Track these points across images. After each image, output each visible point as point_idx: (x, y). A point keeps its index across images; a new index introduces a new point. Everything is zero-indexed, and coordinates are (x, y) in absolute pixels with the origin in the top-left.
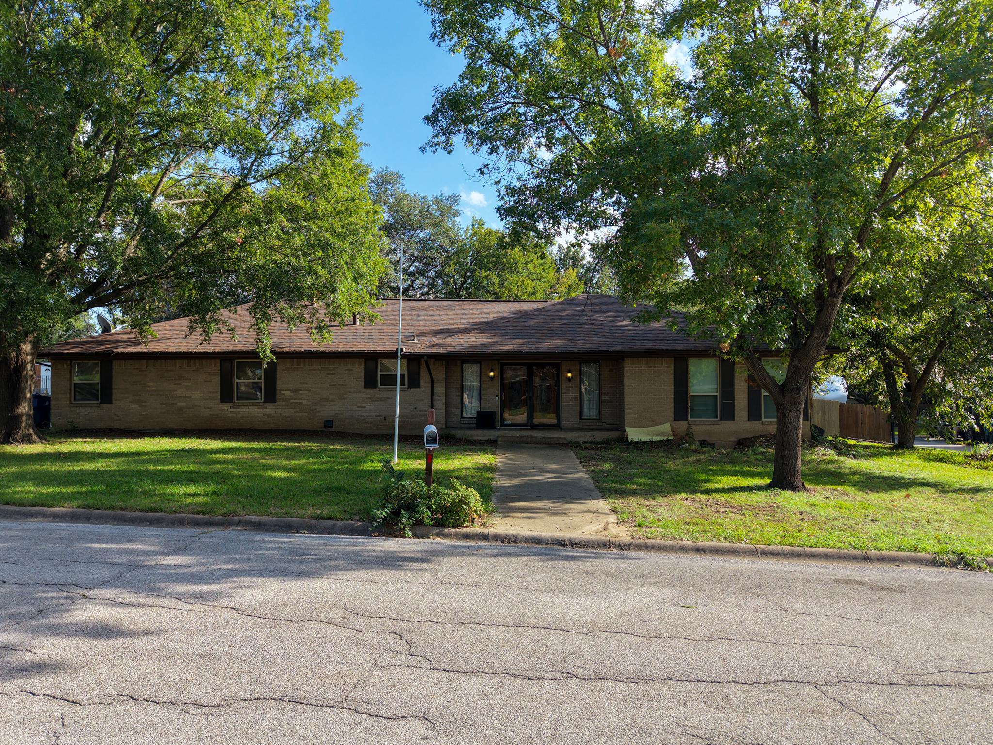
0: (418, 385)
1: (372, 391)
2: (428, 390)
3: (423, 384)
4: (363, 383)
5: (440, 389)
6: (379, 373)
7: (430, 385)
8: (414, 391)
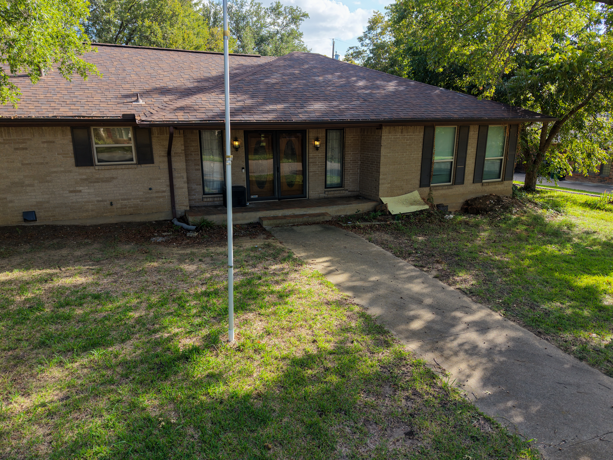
0: (151, 161)
1: (87, 171)
2: (165, 166)
3: (156, 159)
4: (73, 160)
5: (179, 164)
6: (95, 146)
7: (166, 159)
8: (146, 168)
